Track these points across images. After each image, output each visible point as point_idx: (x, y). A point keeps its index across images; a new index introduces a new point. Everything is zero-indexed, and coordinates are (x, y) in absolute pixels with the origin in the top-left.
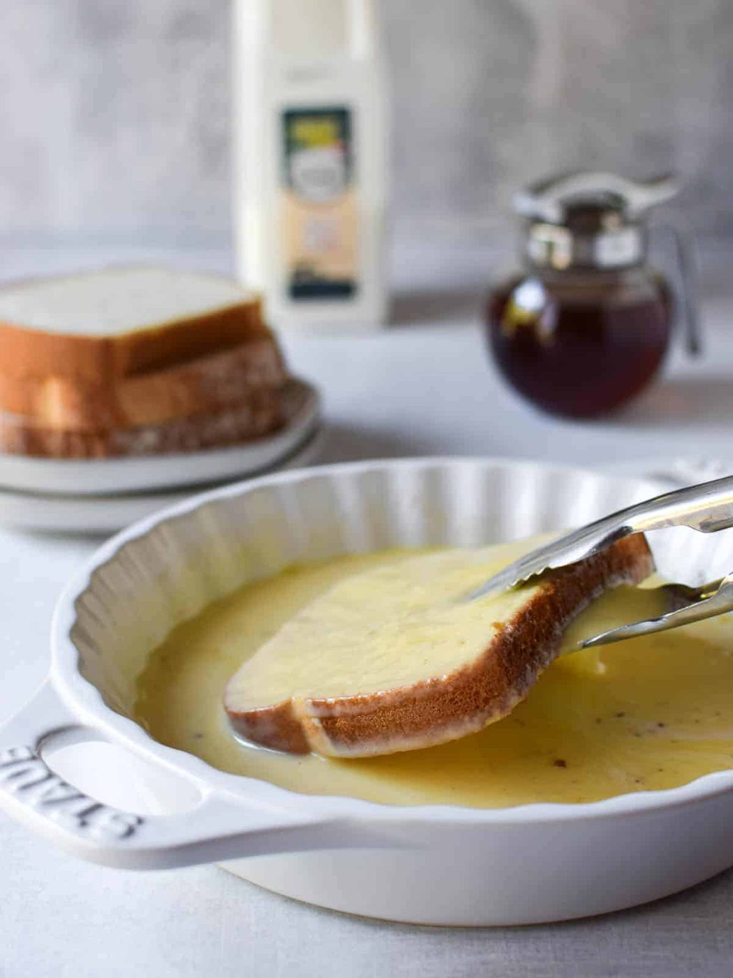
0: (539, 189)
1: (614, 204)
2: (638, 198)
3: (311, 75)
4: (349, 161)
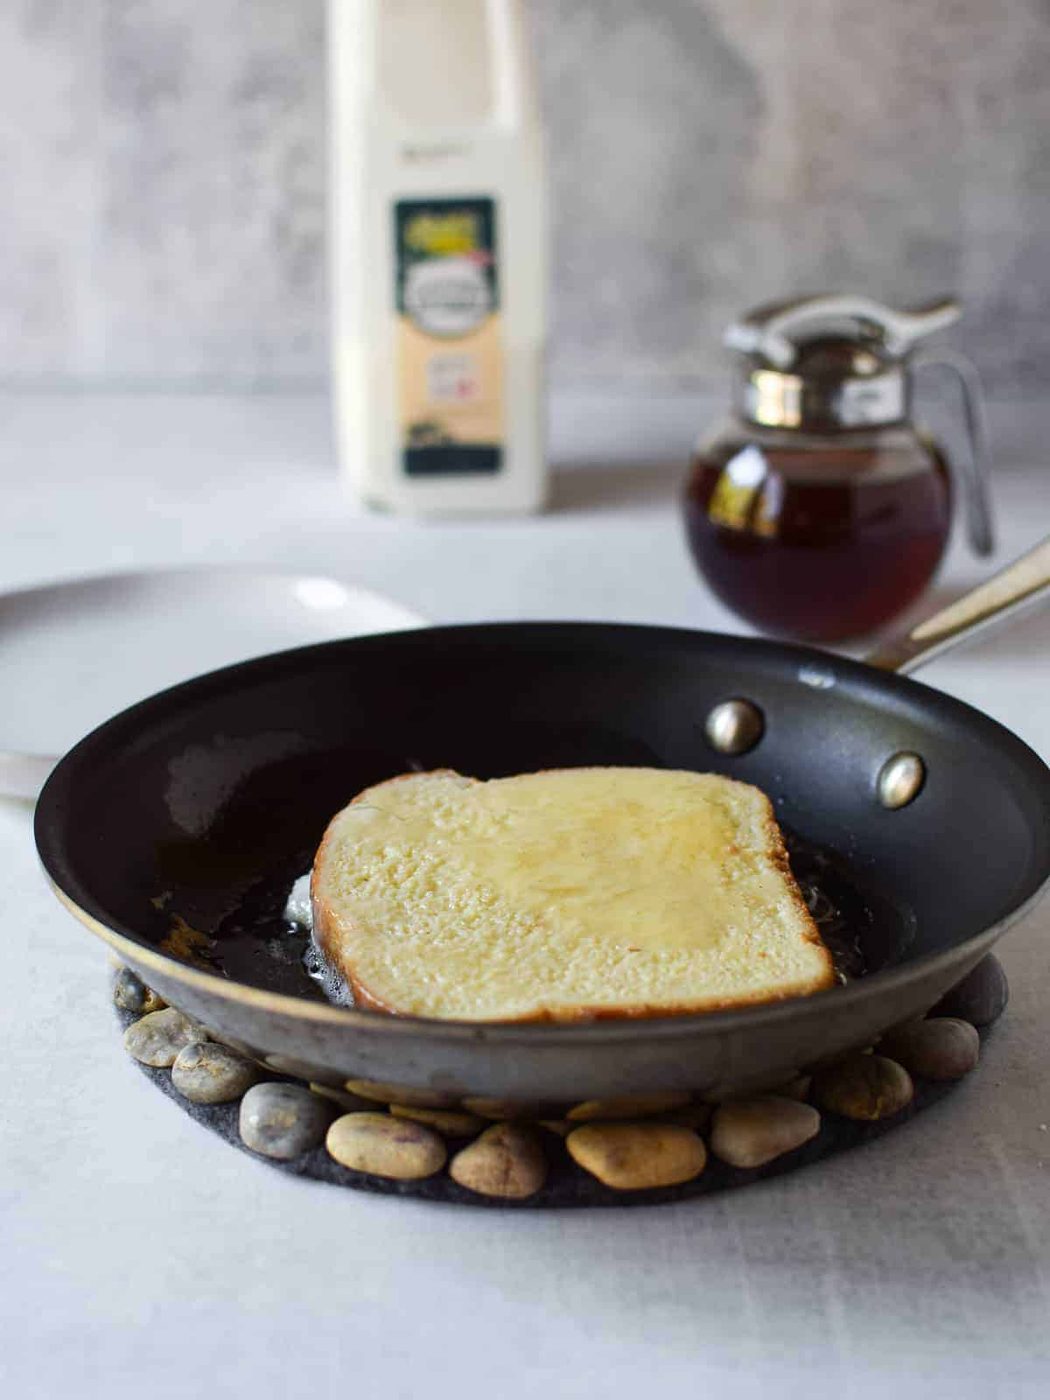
0: (761, 317)
1: (871, 339)
2: (903, 330)
3: (439, 153)
4: (491, 274)
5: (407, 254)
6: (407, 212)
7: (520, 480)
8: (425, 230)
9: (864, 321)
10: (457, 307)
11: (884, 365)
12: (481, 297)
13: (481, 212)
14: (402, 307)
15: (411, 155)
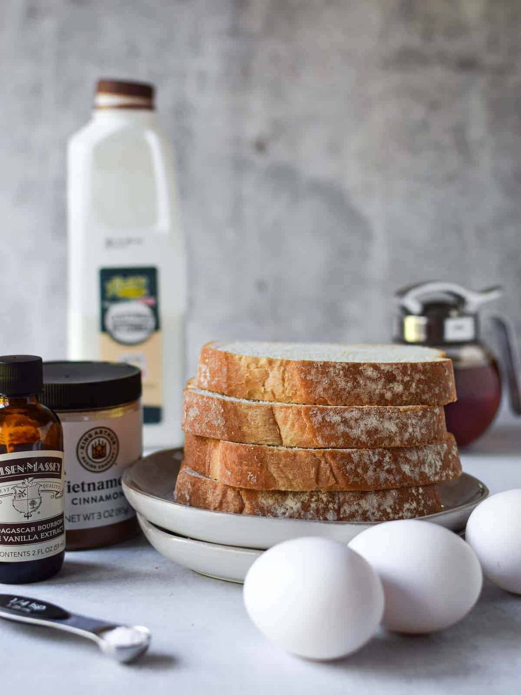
4: (155, 309)
5: (107, 298)
6: (107, 275)
8: (117, 285)
9: (451, 293)
10: (138, 328)
12: (149, 322)
13: (150, 274)
14: (104, 329)
15: (109, 243)
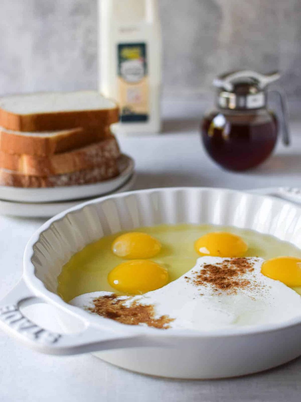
0: (223, 77)
1: (254, 83)
2: (264, 81)
3: (129, 30)
4: (145, 65)
5: (121, 59)
6: (121, 47)
7: (153, 124)
8: (126, 52)
9: (252, 78)
10: (135, 74)
11: (259, 91)
12: (142, 71)
13: (142, 47)
14: (120, 74)
15: (123, 30)
